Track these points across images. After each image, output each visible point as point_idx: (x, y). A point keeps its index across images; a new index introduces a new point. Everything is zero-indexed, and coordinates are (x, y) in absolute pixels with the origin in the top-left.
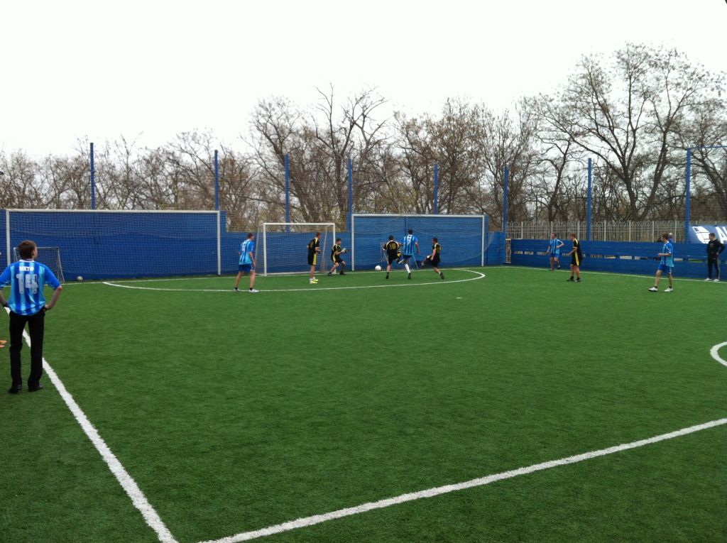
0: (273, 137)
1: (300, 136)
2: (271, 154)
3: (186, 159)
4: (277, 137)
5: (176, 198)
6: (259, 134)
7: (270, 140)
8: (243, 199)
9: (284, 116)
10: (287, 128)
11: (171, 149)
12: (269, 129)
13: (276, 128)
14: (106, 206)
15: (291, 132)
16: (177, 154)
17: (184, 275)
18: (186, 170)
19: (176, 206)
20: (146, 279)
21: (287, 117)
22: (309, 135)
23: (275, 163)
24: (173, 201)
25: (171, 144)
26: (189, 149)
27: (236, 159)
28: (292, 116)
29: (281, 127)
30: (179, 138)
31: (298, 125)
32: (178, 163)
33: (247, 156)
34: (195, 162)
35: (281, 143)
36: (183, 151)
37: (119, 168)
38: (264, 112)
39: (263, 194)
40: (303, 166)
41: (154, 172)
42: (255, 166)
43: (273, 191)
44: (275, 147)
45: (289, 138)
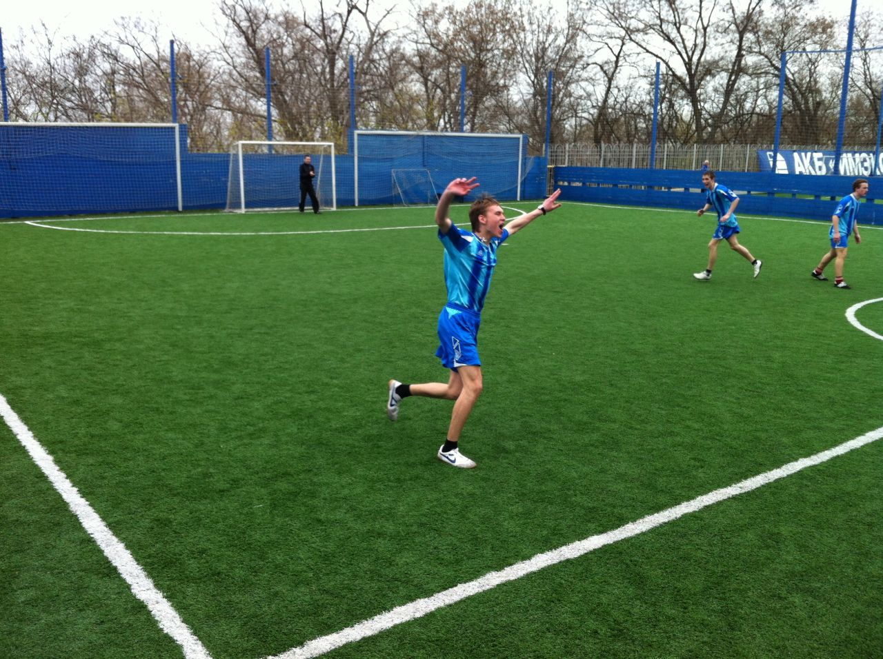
0: (244, 24)
1: (280, 24)
2: (241, 48)
3: (128, 55)
4: (248, 24)
5: (114, 106)
6: (225, 21)
7: (238, 26)
8: (203, 106)
10: (262, 12)
11: (105, 41)
12: (238, 13)
13: (248, 12)
14: (20, 115)
15: (267, 17)
16: (115, 45)
17: (133, 212)
18: (128, 68)
19: (111, 117)
20: (82, 217)
22: (289, 23)
23: (244, 60)
24: (109, 110)
25: (106, 33)
26: (130, 39)
27: (193, 54)
29: (255, 11)
30: (116, 23)
31: (276, 9)
32: (116, 59)
33: (208, 50)
34: (139, 58)
35: (254, 32)
36: (122, 42)
37: (37, 64)
39: (227, 101)
40: (283, 64)
41: (81, 72)
42: (217, 65)
43: (239, 96)
44: (247, 39)
45: (263, 26)
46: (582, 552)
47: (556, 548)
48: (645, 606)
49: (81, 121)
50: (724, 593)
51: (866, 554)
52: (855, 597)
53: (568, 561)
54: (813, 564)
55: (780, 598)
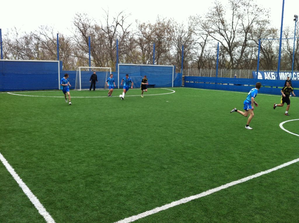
0: (82, 29)
1: (94, 29)
2: (81, 37)
3: (43, 38)
4: (83, 29)
5: (38, 54)
6: (75, 27)
7: (80, 30)
8: (68, 55)
9: (86, 20)
10: (88, 25)
11: (36, 33)
12: (80, 25)
13: (83, 25)
14: (7, 57)
15: (89, 26)
16: (39, 35)
17: (43, 90)
18: (43, 42)
19: (37, 58)
20: (26, 91)
21: (88, 20)
22: (97, 29)
23: (82, 40)
24: (36, 56)
25: (36, 31)
26: (44, 33)
27: (65, 38)
28: (90, 20)
29: (85, 24)
30: (39, 28)
31: (92, 24)
32: (39, 39)
33: (70, 37)
34: (47, 39)
35: (85, 31)
36: (41, 34)
37: (13, 41)
38: (78, 17)
39: (76, 54)
40: (95, 42)
41: (27, 43)
42: (73, 42)
43: (80, 52)
44: (83, 34)
45: (88, 29)
46: (187, 201)
47: (179, 200)
48: (207, 218)
49: (27, 60)
50: (234, 214)
51: (281, 202)
52: (277, 216)
53: (183, 204)
54: (264, 206)
55: (252, 216)
